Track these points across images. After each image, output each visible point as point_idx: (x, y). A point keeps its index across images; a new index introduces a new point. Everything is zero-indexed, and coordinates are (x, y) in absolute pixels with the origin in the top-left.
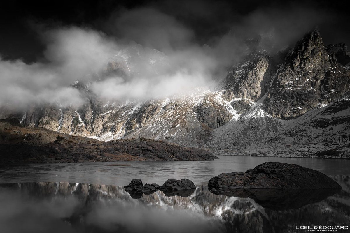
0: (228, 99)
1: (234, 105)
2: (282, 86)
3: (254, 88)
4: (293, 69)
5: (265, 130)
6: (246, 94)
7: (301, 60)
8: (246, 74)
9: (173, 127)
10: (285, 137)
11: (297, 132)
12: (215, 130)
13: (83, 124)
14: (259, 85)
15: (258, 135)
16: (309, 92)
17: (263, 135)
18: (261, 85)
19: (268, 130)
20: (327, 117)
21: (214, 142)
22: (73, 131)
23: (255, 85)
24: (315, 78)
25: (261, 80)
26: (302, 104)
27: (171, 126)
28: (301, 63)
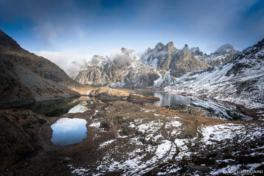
0: (158, 70)
1: (160, 73)
2: (176, 66)
3: (167, 67)
4: (179, 61)
5: (170, 81)
6: (164, 69)
7: (182, 57)
8: (164, 61)
9: (141, 81)
10: (176, 84)
11: (180, 83)
12: (154, 81)
13: (109, 79)
14: (168, 66)
15: (168, 83)
16: (184, 69)
17: (169, 83)
18: (169, 65)
19: (171, 81)
20: (189, 77)
21: (154, 85)
22: (106, 82)
23: (167, 66)
24: (186, 64)
25: (169, 64)
26: (182, 72)
27: (140, 80)
28: (182, 59)
